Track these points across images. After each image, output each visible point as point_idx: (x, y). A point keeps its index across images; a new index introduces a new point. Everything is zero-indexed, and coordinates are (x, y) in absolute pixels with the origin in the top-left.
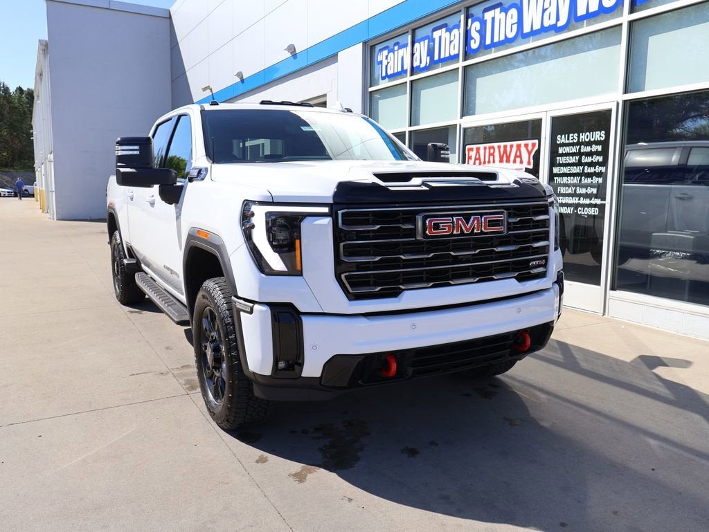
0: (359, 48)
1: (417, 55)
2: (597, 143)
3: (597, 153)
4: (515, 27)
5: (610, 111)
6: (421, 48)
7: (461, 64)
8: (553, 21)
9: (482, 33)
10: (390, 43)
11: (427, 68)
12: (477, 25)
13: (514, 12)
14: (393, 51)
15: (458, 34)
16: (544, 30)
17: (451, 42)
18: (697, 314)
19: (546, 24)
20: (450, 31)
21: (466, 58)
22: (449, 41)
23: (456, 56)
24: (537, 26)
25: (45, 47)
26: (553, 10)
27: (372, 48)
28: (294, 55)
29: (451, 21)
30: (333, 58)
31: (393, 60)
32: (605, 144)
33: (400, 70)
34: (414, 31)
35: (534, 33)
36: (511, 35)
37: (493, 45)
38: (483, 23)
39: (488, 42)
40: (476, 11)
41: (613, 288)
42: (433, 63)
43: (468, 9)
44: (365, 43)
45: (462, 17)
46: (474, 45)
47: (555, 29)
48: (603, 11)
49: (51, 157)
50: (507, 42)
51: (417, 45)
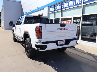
0: (47, 8)
1: (55, 9)
5: (80, 17)
6: (56, 8)
7: (61, 10)
10: (51, 7)
11: (56, 11)
12: (63, 5)
13: (68, 3)
15: (60, 6)
19: (72, 5)
20: (59, 6)
21: (61, 9)
23: (60, 9)
25: (3, 6)
26: (73, 3)
27: (49, 7)
28: (38, 8)
30: (43, 9)
31: (52, 9)
32: (80, 21)
33: (53, 11)
34: (55, 5)
35: (70, 6)
36: (67, 6)
37: (65, 8)
40: (63, 3)
41: (81, 40)
42: (57, 10)
43: (62, 3)
44: (48, 7)
45: (61, 4)
46: (63, 8)
48: (79, 4)
49: (4, 21)
50: (67, 7)
51: (55, 7)
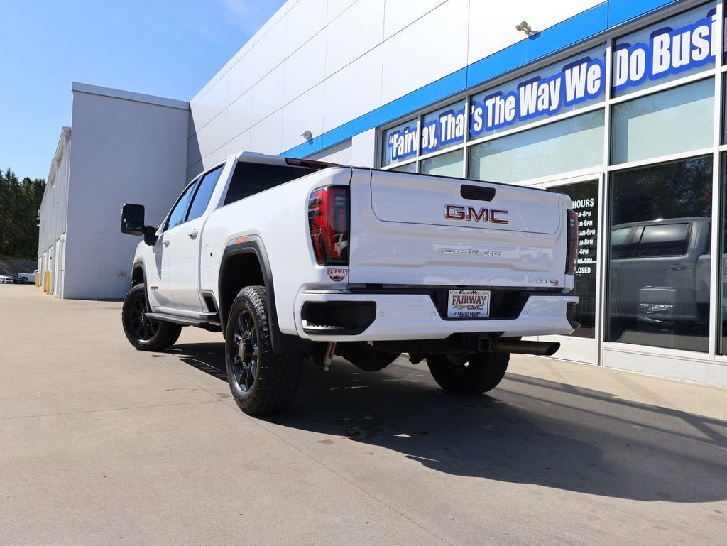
0: (371, 134)
1: (425, 138)
2: (587, 209)
3: (588, 218)
4: (513, 112)
5: (597, 181)
6: (429, 132)
7: (465, 144)
8: (546, 106)
9: (484, 117)
10: (401, 128)
11: (434, 149)
12: (479, 110)
13: (512, 99)
14: (404, 135)
15: (462, 119)
16: (538, 114)
17: (456, 125)
18: (682, 359)
19: (540, 108)
20: (455, 115)
21: (469, 139)
22: (455, 125)
23: (462, 138)
24: (532, 111)
25: (68, 134)
26: (546, 97)
27: (384, 132)
28: (310, 140)
29: (456, 108)
30: (347, 142)
31: (402, 143)
32: (594, 209)
33: (409, 151)
34: (422, 117)
35: (529, 117)
36: (509, 118)
37: (495, 127)
38: (485, 109)
39: (490, 124)
40: (476, 99)
41: (606, 340)
42: (441, 144)
43: (471, 97)
44: (377, 128)
45: (466, 105)
46: (477, 128)
47: (548, 112)
48: (588, 97)
49: (64, 237)
50: (507, 124)
51: (425, 129)
